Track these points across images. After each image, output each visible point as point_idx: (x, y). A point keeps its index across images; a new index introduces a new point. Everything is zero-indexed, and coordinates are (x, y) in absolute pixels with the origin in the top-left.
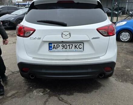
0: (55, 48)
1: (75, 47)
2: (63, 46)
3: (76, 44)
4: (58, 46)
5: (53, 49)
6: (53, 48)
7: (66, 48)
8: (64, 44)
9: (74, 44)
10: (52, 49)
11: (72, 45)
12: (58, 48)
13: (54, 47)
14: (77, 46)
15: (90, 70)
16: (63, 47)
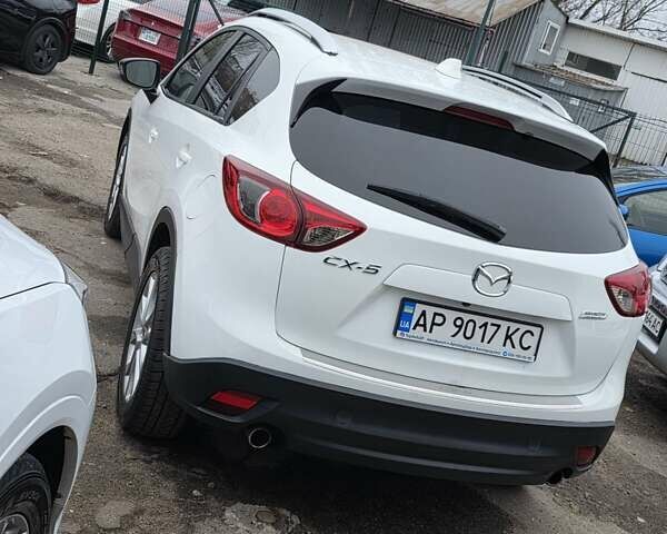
0: (424, 326)
1: (508, 337)
2: (459, 322)
3: (514, 326)
4: (439, 320)
5: (414, 328)
6: (417, 324)
7: (468, 335)
8: (467, 317)
9: (505, 325)
10: (407, 330)
11: (499, 326)
12: (434, 327)
13: (421, 322)
14: (516, 338)
15: (534, 451)
16: (460, 327)
